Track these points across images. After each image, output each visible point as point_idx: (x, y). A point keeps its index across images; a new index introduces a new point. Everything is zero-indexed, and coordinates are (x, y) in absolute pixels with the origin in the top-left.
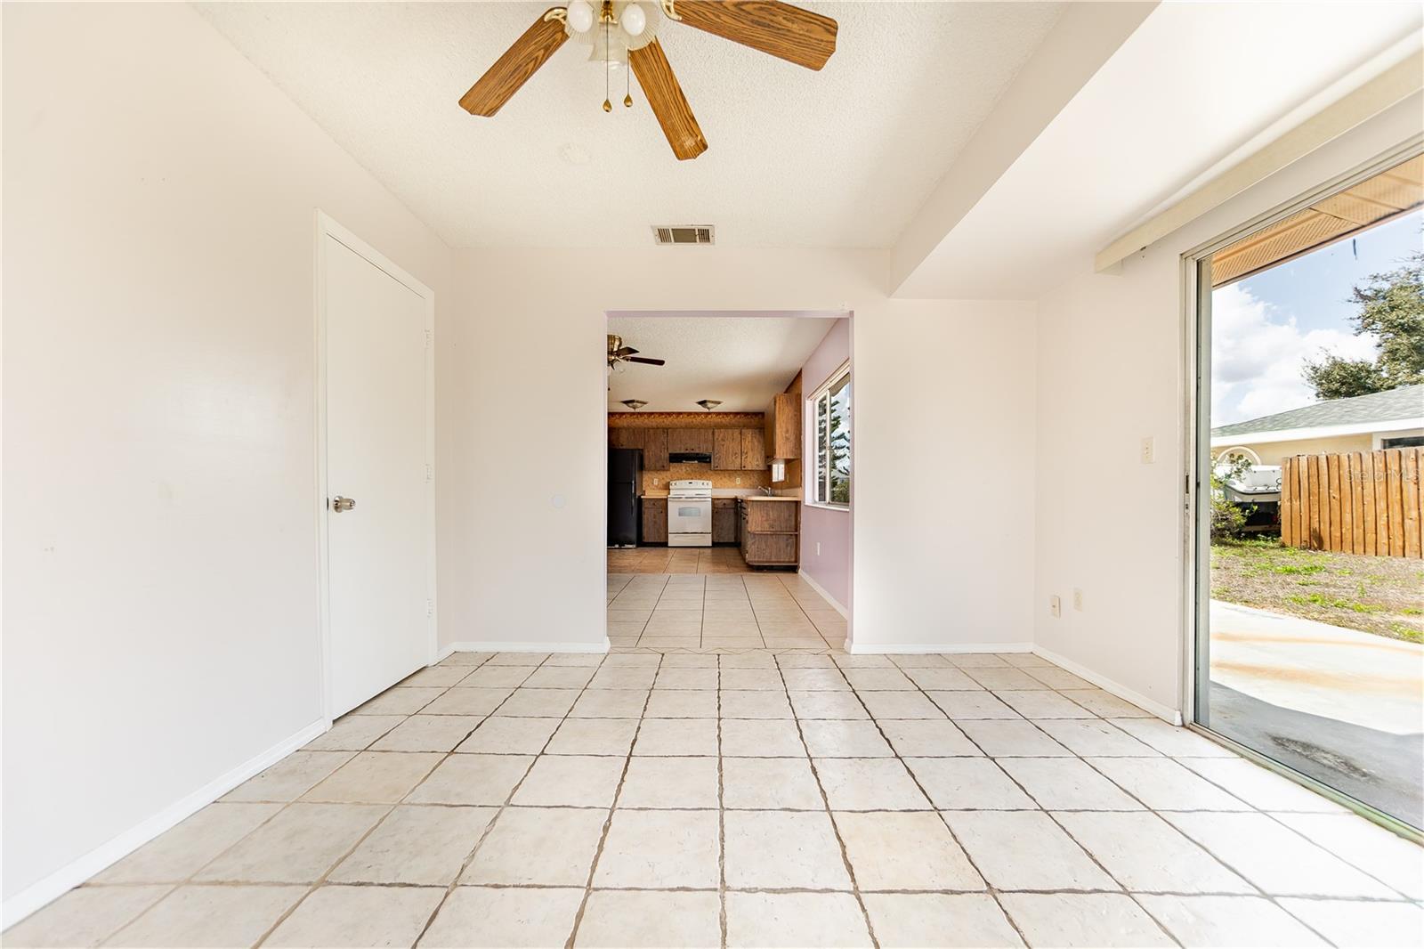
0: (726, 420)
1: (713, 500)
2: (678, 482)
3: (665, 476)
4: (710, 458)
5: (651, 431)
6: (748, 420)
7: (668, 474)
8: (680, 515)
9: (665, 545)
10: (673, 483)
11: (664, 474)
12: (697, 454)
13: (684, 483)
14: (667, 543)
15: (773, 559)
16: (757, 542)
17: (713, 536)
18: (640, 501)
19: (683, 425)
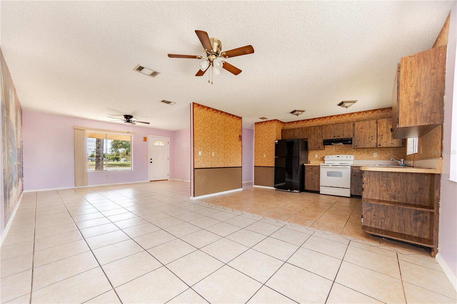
0: (366, 116)
1: (352, 167)
2: (330, 156)
3: (321, 153)
4: (351, 141)
5: (312, 128)
6: (385, 114)
7: (324, 151)
8: (328, 175)
9: (318, 192)
10: (326, 157)
11: (321, 152)
12: (342, 139)
13: (334, 157)
14: (319, 192)
15: (395, 230)
16: (374, 210)
17: (351, 191)
18: (303, 167)
19: (334, 123)
